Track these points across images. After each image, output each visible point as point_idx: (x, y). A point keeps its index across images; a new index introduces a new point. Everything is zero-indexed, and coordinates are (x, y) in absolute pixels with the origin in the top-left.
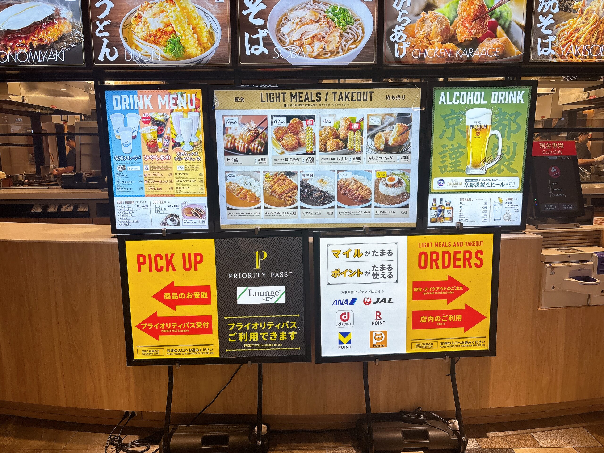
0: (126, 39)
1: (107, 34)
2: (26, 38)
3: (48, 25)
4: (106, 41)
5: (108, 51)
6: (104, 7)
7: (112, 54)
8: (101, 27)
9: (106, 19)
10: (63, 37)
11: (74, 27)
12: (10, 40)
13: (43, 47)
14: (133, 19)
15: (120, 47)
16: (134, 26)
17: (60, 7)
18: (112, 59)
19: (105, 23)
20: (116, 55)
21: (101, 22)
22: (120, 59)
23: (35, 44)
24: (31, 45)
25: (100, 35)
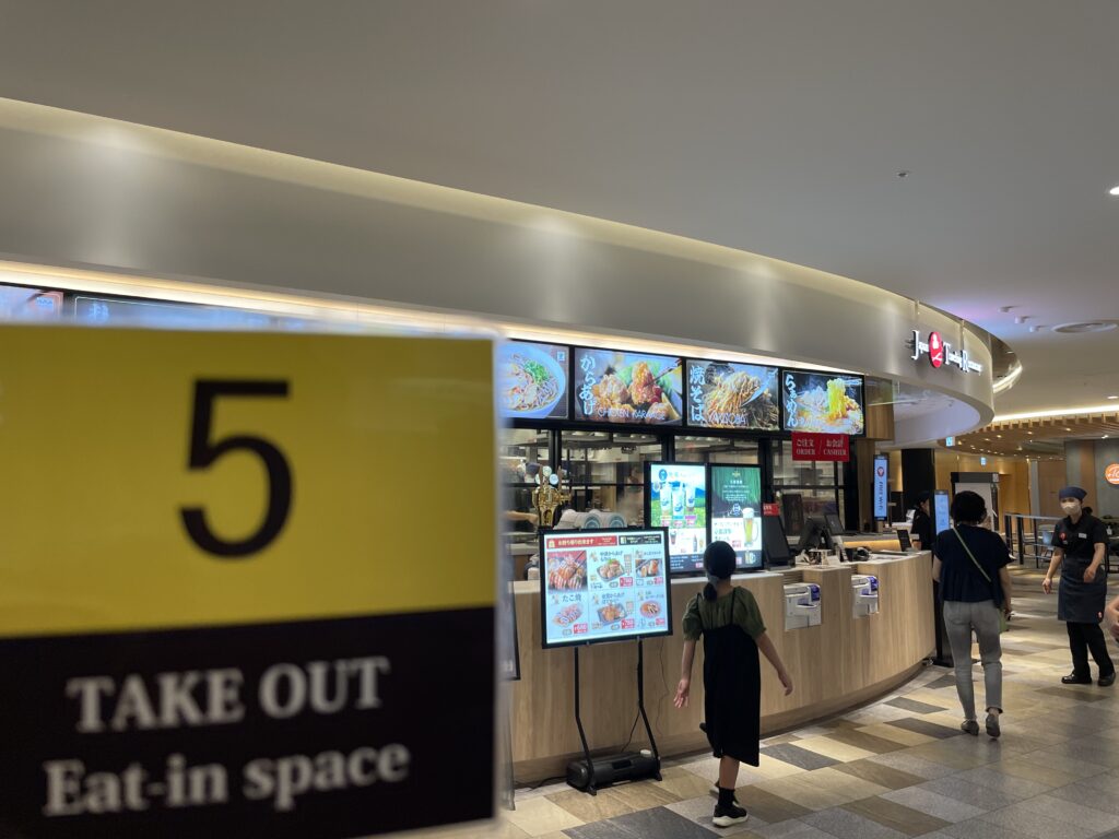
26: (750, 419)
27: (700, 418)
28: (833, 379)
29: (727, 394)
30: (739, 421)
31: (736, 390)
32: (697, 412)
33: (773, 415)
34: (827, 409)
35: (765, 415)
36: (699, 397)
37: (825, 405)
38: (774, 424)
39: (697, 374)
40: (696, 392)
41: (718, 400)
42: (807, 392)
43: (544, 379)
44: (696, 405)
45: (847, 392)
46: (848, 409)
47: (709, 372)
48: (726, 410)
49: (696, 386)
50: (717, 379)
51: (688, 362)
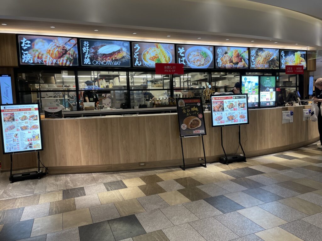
0: (144, 59)
1: (138, 57)
2: (110, 57)
3: (118, 53)
4: (137, 59)
5: (138, 62)
6: (137, 48)
7: (139, 63)
8: (136, 55)
9: (138, 52)
10: (123, 57)
11: (127, 54)
12: (105, 57)
13: (116, 60)
14: (146, 52)
15: (142, 61)
16: (146, 55)
17: (122, 47)
18: (139, 65)
19: (137, 53)
20: (141, 64)
21: (136, 53)
22: (142, 65)
23: (113, 59)
24: (112, 59)
25: (136, 57)
26: (270, 66)
27: (254, 66)
28: (297, 52)
29: (263, 58)
30: (266, 66)
31: (265, 57)
32: (253, 64)
33: (277, 64)
34: (295, 62)
35: (274, 64)
36: (254, 60)
37: (294, 60)
38: (277, 67)
39: (253, 52)
40: (253, 58)
41: (260, 60)
42: (288, 57)
43: (206, 56)
44: (253, 62)
45: (301, 56)
46: (301, 61)
47: (257, 52)
48: (262, 63)
49: (253, 56)
50: (259, 54)
51: (250, 49)
